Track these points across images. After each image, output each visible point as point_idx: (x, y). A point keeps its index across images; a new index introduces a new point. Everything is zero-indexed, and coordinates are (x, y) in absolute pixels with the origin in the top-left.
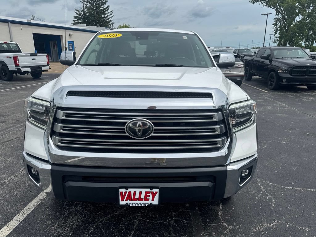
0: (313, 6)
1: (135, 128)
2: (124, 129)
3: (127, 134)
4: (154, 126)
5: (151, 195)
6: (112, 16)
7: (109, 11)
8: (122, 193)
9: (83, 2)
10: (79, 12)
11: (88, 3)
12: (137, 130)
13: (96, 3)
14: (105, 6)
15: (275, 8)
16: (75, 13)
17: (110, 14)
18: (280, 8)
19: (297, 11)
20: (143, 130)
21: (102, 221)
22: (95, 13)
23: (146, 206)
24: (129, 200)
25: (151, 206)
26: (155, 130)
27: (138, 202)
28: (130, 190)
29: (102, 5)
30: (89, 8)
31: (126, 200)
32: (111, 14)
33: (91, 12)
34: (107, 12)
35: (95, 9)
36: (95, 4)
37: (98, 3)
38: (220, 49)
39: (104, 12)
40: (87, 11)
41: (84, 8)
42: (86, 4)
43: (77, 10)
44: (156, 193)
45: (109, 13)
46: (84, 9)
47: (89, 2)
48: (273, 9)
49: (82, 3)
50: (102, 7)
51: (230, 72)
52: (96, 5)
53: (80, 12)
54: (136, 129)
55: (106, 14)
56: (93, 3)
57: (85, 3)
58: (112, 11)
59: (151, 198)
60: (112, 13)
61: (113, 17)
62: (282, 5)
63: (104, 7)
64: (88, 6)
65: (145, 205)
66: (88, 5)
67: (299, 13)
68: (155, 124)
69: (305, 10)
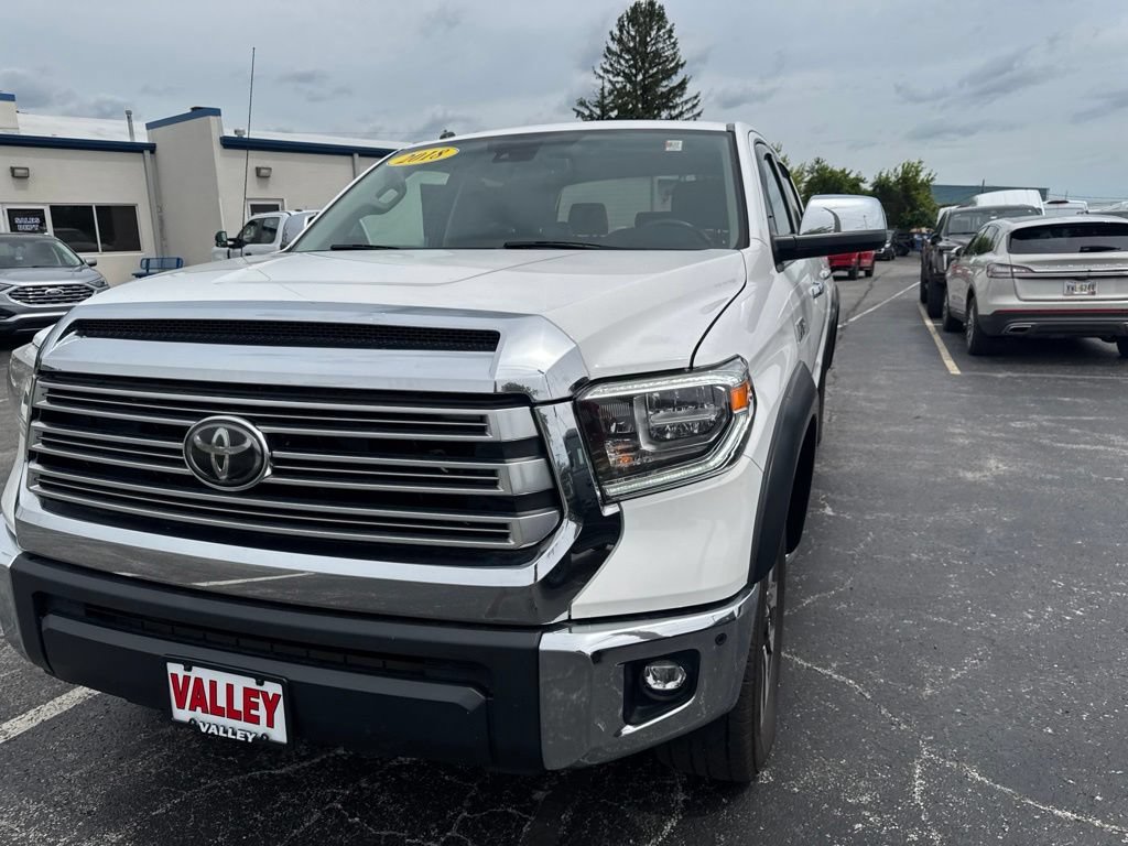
1: (207, 450)
2: (178, 452)
3: (187, 471)
4: (270, 450)
5: (260, 701)
6: (696, 111)
7: (685, 97)
8: (175, 677)
9: (602, 74)
10: (587, 107)
11: (618, 75)
12: (213, 458)
13: (644, 75)
14: (676, 80)
16: (575, 114)
17: (689, 105)
20: (231, 457)
21: (215, 787)
22: (640, 106)
23: (250, 740)
24: (199, 709)
25: (263, 743)
27: (226, 722)
28: (197, 672)
29: (663, 79)
30: (621, 93)
31: (193, 708)
32: (694, 106)
33: (626, 104)
34: (678, 100)
35: (639, 93)
36: (640, 77)
37: (651, 72)
38: (1115, 206)
39: (669, 100)
40: (612, 102)
41: (603, 93)
42: (610, 81)
43: (582, 103)
44: (276, 697)
45: (686, 102)
46: (603, 97)
47: (624, 72)
49: (600, 77)
50: (665, 83)
51: (1093, 293)
52: (643, 80)
53: (591, 107)
54: (209, 455)
55: (674, 107)
56: (636, 76)
57: (611, 76)
58: (696, 97)
59: (262, 712)
60: (696, 102)
61: (699, 114)
63: (671, 85)
64: (618, 86)
65: (246, 737)
66: (618, 82)
68: (274, 441)
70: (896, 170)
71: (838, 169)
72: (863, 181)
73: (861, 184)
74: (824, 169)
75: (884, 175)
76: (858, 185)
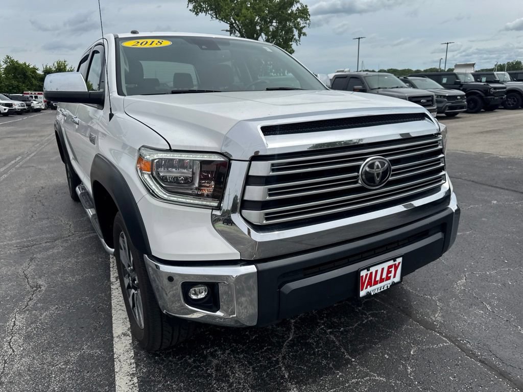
0: (276, 22)
1: (373, 172)
2: (358, 177)
5: (393, 269)
8: (362, 277)
12: (376, 175)
15: (229, 23)
18: (235, 23)
19: (258, 28)
23: (389, 287)
24: (369, 286)
25: (393, 286)
26: (394, 170)
27: (379, 285)
31: (366, 287)
44: (399, 264)
48: (227, 23)
54: (373, 174)
59: (393, 273)
62: (238, 18)
67: (261, 30)
68: (394, 162)
69: (268, 27)
70: (54, 65)
71: (21, 62)
72: (37, 70)
73: (37, 71)
74: (12, 61)
75: (48, 67)
76: (36, 72)
